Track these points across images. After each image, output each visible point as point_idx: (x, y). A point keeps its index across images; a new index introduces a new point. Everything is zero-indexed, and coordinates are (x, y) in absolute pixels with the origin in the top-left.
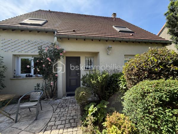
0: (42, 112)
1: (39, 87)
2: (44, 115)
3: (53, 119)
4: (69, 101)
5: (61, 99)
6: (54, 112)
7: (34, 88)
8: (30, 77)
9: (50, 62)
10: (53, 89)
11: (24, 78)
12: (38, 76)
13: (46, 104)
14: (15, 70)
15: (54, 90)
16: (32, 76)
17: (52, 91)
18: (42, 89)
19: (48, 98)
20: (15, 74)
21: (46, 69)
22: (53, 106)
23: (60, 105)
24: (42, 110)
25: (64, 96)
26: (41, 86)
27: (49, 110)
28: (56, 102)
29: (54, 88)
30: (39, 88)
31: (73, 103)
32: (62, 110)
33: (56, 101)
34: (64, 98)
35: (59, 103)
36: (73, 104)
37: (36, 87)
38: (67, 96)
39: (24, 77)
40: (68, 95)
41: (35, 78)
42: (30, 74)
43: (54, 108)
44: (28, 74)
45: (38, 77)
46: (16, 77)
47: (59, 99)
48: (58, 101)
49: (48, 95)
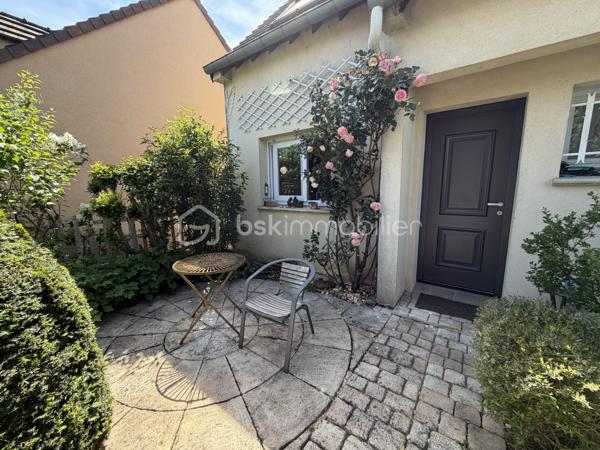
0: (312, 342)
1: (318, 243)
2: (315, 360)
3: (339, 410)
4: (431, 336)
5: (391, 308)
6: (352, 367)
7: (304, 243)
8: (296, 207)
9: (353, 149)
10: (362, 259)
11: (284, 209)
12: (316, 204)
13: (333, 311)
14: (266, 185)
15: (365, 262)
16: (301, 204)
17: (360, 266)
18: (325, 251)
19: (344, 287)
20: (266, 194)
21: (341, 180)
22: (355, 335)
23: (381, 340)
24: (313, 332)
25: (404, 298)
26: (322, 241)
27: (336, 345)
28: (367, 319)
29: (366, 255)
30: (317, 246)
31: (450, 358)
32: (387, 379)
33: (368, 313)
34: (402, 311)
35: (378, 328)
36: (448, 362)
37: (307, 241)
38: (419, 305)
39: (283, 206)
40: (424, 302)
41: (308, 209)
42: (298, 197)
43: (356, 345)
44: (293, 197)
45: (317, 208)
46: (268, 205)
47: (383, 306)
48: (378, 313)
49: (345, 275)
